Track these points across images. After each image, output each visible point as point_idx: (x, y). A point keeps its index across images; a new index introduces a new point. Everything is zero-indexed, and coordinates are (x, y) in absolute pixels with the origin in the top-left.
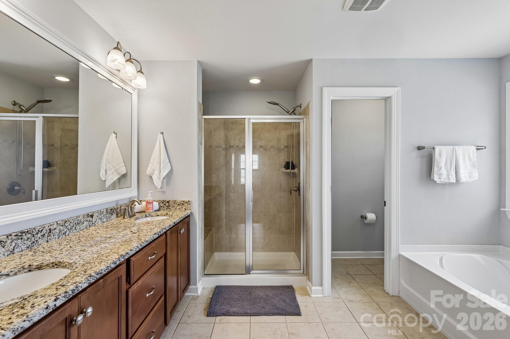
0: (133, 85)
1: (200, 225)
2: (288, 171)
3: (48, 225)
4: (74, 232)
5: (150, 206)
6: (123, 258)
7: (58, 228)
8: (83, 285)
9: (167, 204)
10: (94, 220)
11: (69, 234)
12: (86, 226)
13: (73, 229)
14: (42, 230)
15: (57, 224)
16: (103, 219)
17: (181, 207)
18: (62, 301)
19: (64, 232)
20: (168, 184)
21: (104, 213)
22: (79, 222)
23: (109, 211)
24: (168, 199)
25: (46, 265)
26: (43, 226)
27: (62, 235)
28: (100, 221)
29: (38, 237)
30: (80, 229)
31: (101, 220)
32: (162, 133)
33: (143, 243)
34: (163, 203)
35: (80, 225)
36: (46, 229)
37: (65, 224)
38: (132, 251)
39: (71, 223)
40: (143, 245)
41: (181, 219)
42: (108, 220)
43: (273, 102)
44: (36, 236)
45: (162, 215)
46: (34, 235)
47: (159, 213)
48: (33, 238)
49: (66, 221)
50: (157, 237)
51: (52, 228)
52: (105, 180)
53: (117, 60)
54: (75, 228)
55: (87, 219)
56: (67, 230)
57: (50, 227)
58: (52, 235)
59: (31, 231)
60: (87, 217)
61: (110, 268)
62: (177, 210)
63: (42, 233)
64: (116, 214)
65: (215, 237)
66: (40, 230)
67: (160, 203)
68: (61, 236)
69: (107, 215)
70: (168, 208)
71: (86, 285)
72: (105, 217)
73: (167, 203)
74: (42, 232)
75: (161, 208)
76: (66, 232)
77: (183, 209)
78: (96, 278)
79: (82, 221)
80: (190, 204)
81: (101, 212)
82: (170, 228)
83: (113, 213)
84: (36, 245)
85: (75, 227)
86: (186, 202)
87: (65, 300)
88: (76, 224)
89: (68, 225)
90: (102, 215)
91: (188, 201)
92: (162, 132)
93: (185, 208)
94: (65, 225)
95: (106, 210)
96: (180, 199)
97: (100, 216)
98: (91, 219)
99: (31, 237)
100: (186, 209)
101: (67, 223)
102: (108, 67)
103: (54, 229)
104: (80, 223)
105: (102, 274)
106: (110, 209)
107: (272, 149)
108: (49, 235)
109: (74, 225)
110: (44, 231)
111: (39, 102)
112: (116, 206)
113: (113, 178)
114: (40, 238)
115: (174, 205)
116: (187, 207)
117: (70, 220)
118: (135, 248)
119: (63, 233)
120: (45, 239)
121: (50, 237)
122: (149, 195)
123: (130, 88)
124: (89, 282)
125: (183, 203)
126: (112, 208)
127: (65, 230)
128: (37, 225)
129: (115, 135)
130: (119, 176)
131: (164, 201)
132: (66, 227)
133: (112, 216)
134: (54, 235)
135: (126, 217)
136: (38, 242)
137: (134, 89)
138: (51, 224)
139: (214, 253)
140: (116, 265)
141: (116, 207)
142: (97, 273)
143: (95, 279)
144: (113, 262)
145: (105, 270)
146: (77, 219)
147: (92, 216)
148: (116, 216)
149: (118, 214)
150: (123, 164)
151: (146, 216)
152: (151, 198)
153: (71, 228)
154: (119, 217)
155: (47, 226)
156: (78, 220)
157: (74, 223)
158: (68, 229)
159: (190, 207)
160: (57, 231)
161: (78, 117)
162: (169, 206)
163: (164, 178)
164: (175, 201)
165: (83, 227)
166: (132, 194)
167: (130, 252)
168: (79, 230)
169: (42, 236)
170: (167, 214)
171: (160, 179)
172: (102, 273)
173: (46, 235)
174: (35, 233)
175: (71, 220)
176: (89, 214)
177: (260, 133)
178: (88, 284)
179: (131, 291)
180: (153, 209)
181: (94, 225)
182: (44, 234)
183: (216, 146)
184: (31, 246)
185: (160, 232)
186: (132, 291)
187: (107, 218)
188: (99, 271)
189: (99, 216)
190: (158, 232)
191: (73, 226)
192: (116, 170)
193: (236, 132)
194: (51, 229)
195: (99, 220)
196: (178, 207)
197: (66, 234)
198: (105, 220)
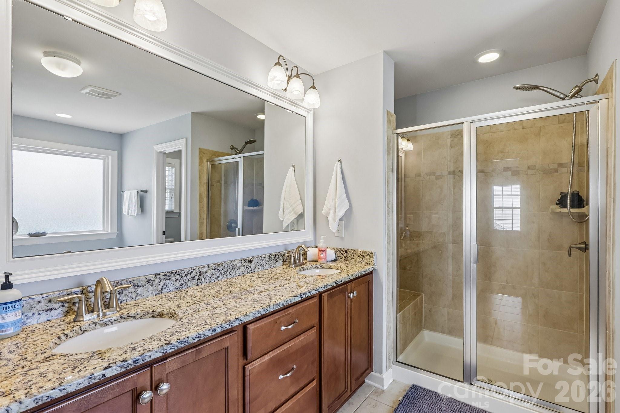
0: (305, 105)
1: (389, 289)
2: (565, 210)
3: (198, 267)
4: (228, 277)
5: (322, 254)
6: (228, 326)
7: (210, 271)
8: (153, 354)
9: (345, 255)
10: (253, 266)
11: (222, 279)
12: (243, 272)
13: (227, 274)
14: (192, 272)
15: (209, 267)
16: (264, 266)
17: (361, 259)
18: (115, 371)
19: (217, 277)
20: (347, 227)
21: (267, 259)
22: (234, 267)
23: (272, 257)
24: (346, 248)
25: (166, 314)
26: (193, 268)
27: (214, 279)
28: (261, 268)
29: (187, 279)
30: (235, 274)
31: (263, 266)
32: (340, 161)
33: (269, 307)
34: (340, 252)
35: (235, 270)
36: (196, 272)
37: (217, 267)
38: (247, 316)
39: (224, 267)
40: (269, 309)
41: (352, 278)
42: (272, 267)
43: (526, 86)
44: (185, 278)
45: (335, 268)
46: (182, 276)
47: (332, 264)
48: (182, 280)
49: (219, 265)
50: (298, 300)
51: (202, 270)
52: (283, 220)
53: (276, 77)
54: (230, 273)
55: (244, 265)
56: (220, 275)
57: (200, 270)
58: (203, 278)
59: (180, 272)
60: (244, 262)
61: (203, 336)
62: (357, 263)
63: (192, 276)
64: (282, 260)
65: (424, 307)
66: (190, 272)
67: (337, 252)
68: (213, 281)
69: (271, 262)
70: (346, 259)
71: (159, 355)
72: (268, 263)
73: (345, 252)
74: (192, 274)
75: (338, 258)
76: (218, 277)
77: (364, 263)
78: (177, 347)
79: (238, 266)
80: (373, 256)
81: (262, 258)
82: (326, 288)
83: (278, 259)
84: (185, 288)
85: (229, 271)
86: (368, 254)
87: (120, 371)
88: (231, 269)
89: (222, 270)
90: (263, 261)
91: (371, 253)
92: (340, 159)
93: (367, 262)
94: (218, 269)
95: (269, 256)
96: (360, 248)
97: (261, 262)
98: (249, 265)
99: (180, 279)
100: (367, 264)
101: (220, 267)
102: (271, 89)
103: (205, 272)
104: (236, 268)
105: (188, 343)
106: (275, 255)
107: (529, 171)
108: (199, 278)
109: (229, 269)
110: (194, 274)
111: (247, 143)
112: (282, 251)
113: (290, 218)
114: (189, 280)
115: (353, 256)
116: (369, 261)
117: (223, 264)
118: (254, 312)
119: (215, 277)
120: (195, 281)
121: (200, 281)
122: (322, 240)
123: (304, 110)
124: (165, 352)
125: (364, 255)
126: (277, 253)
127: (218, 274)
128: (187, 266)
129: (293, 168)
130: (296, 216)
131: (342, 249)
132: (219, 272)
133: (277, 263)
134: (204, 279)
135: (291, 266)
136: (188, 285)
137: (308, 110)
138: (202, 267)
139: (423, 330)
140: (215, 333)
141: (282, 253)
142: (179, 341)
143: (174, 349)
144: (210, 328)
145: (195, 338)
146: (232, 264)
147: (250, 261)
148: (283, 263)
149: (285, 261)
150: (300, 202)
151: (316, 266)
152: (324, 244)
153: (224, 273)
154: (286, 264)
155: (198, 269)
156: (234, 264)
157: (228, 268)
158: (221, 273)
159: (373, 261)
160: (208, 274)
161: (264, 154)
162: (347, 257)
163: (341, 219)
164: (354, 251)
165: (239, 273)
166: (305, 238)
167: (242, 318)
168: (234, 276)
169: (192, 279)
170: (340, 268)
171: (335, 221)
172: (189, 341)
173: (196, 278)
174: (184, 275)
175: (225, 264)
176: (247, 258)
177: (505, 145)
178: (163, 354)
179: (249, 368)
180: (326, 258)
181: (253, 271)
182: (194, 277)
183: (426, 174)
184: (180, 287)
185: (305, 294)
186: (251, 368)
187: (270, 264)
188: (184, 339)
189: (259, 262)
190: (301, 294)
191: (227, 271)
192: (293, 210)
193: (459, 150)
194: (201, 272)
195: (259, 267)
196: (358, 260)
197: (219, 279)
198: (267, 267)
